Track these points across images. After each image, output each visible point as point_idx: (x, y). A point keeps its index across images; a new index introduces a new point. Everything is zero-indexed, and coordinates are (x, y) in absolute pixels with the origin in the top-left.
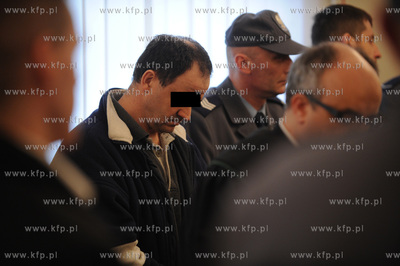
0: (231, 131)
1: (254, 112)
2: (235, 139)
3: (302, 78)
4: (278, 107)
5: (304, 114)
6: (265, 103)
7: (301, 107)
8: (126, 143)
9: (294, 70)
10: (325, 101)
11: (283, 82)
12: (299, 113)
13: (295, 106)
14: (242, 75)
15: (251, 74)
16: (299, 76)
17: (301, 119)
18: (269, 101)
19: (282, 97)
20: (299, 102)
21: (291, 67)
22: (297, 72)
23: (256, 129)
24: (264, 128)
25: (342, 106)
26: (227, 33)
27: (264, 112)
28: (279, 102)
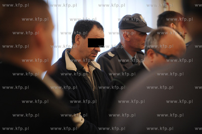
0: (122, 66)
1: (131, 57)
2: (124, 70)
3: (151, 42)
4: (142, 55)
5: (153, 58)
6: (136, 53)
7: (151, 55)
8: (74, 71)
9: (148, 39)
10: (161, 52)
11: (143, 44)
12: (151, 58)
13: (149, 55)
14: (126, 41)
15: (130, 41)
16: (150, 42)
17: (151, 60)
18: (138, 53)
19: (143, 51)
20: (150, 53)
21: (147, 38)
22: (149, 40)
23: (132, 65)
24: (136, 64)
25: (169, 54)
26: (119, 23)
27: (136, 57)
28: (142, 53)
